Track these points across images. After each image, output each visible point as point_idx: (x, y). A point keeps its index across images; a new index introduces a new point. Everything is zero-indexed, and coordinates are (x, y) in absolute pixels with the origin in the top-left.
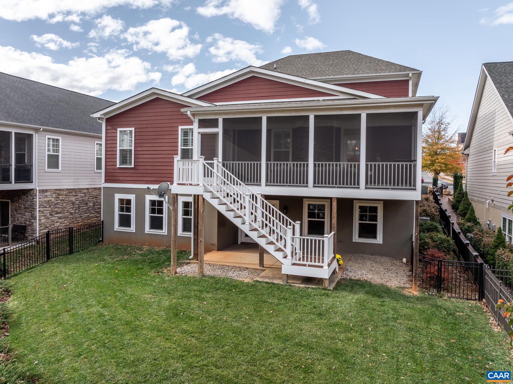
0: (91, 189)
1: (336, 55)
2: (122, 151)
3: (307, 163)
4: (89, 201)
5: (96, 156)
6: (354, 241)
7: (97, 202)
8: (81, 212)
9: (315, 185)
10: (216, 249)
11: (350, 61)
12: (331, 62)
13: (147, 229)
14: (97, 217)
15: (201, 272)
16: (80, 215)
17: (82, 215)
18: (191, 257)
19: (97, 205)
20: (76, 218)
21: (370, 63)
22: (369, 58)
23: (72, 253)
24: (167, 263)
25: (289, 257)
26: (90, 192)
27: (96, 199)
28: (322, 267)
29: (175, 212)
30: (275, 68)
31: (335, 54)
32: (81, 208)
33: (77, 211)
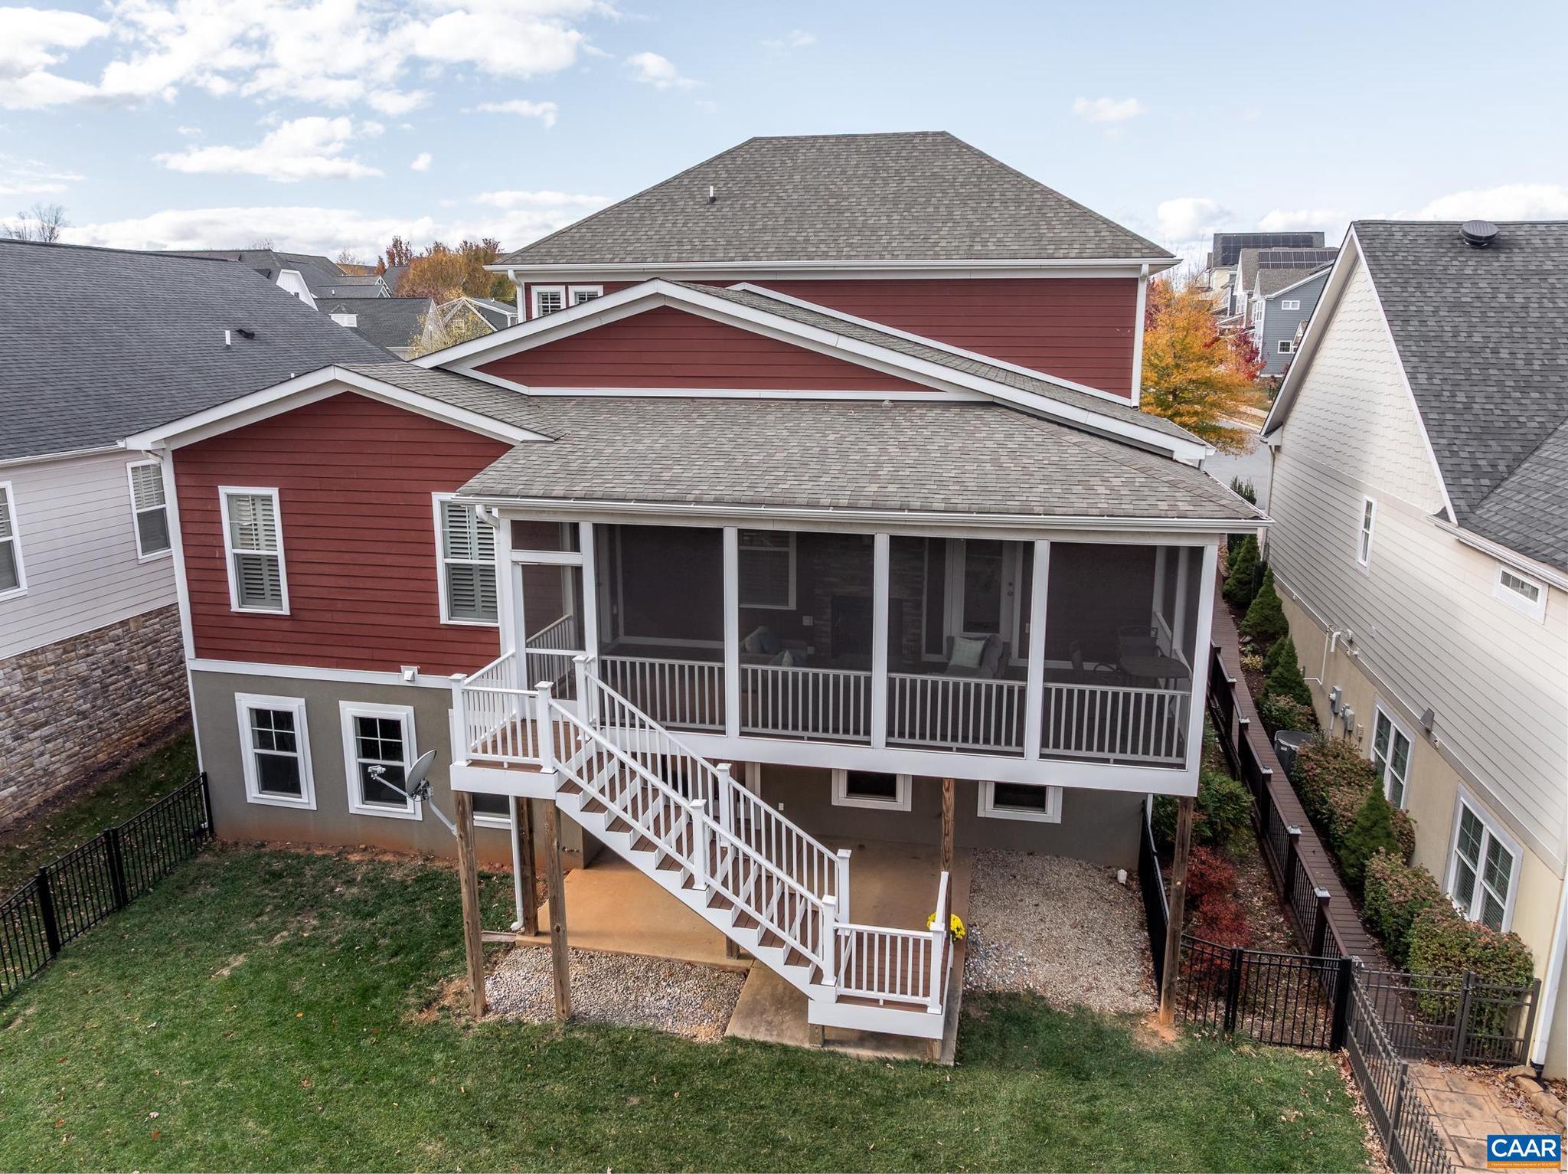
0: (136, 621)
1: (904, 153)
2: (243, 561)
3: (867, 673)
4: (133, 659)
5: (135, 512)
6: (980, 814)
7: (159, 654)
8: (114, 699)
9: (892, 740)
10: (582, 864)
11: (952, 186)
12: (893, 186)
13: (356, 803)
14: (165, 701)
15: (563, 1012)
16: (111, 712)
17: (118, 710)
18: (515, 926)
19: (159, 666)
20: (101, 723)
21: (1019, 203)
22: (1011, 178)
23: (126, 902)
24: (445, 954)
25: (829, 979)
26: (133, 629)
27: (154, 648)
28: (923, 1008)
29: (467, 846)
30: (713, 200)
31: (903, 148)
32: (111, 688)
33: (99, 702)
